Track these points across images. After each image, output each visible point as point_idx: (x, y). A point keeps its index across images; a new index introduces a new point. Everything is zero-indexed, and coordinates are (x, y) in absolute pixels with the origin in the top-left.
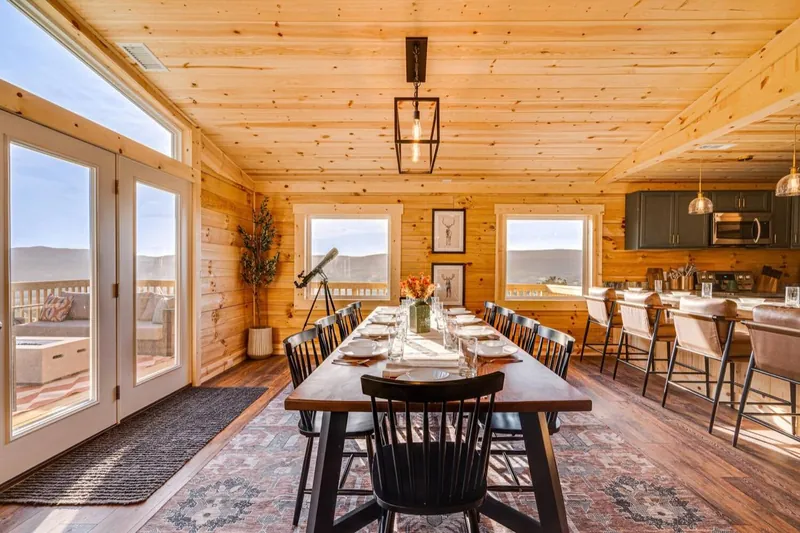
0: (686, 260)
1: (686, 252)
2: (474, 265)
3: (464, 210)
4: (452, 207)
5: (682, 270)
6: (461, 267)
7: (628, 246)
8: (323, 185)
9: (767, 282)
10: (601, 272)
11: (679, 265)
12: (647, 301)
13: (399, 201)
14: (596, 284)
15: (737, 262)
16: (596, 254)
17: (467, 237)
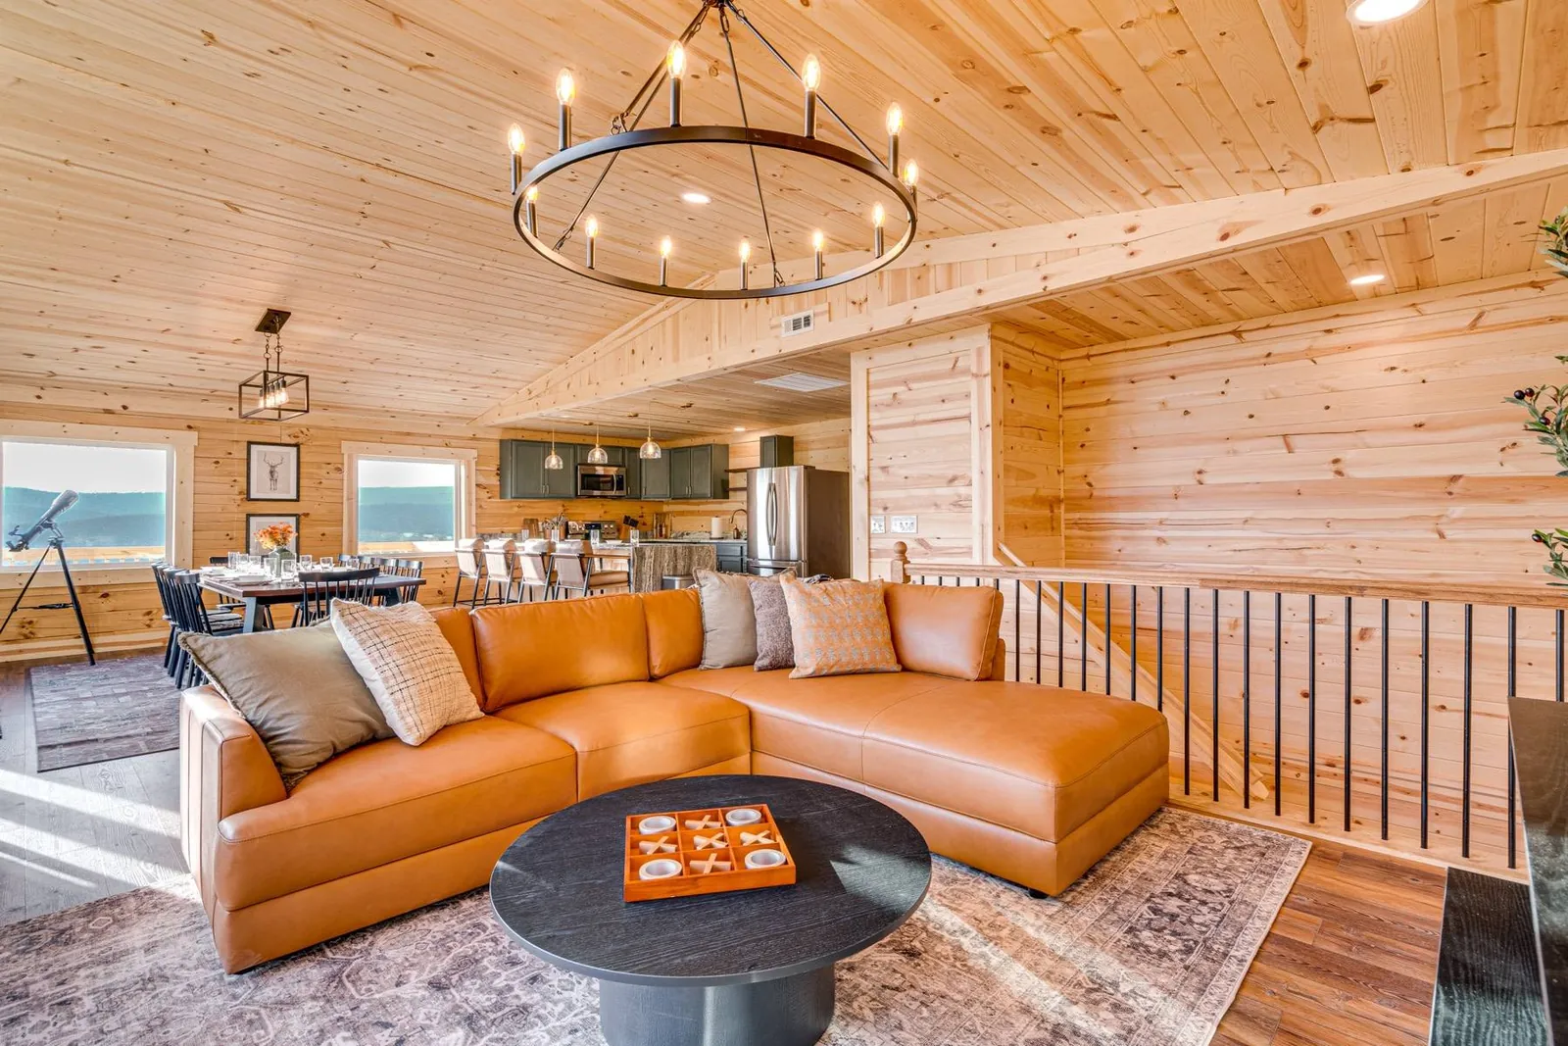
0: (560, 509)
1: (560, 502)
2: (311, 517)
3: (297, 445)
4: (278, 441)
5: (555, 520)
6: (294, 519)
7: (502, 496)
8: (39, 392)
9: (627, 530)
10: (474, 523)
11: (554, 515)
12: (504, 547)
13: (190, 427)
14: (469, 536)
15: (605, 512)
16: (469, 503)
17: (301, 481)
